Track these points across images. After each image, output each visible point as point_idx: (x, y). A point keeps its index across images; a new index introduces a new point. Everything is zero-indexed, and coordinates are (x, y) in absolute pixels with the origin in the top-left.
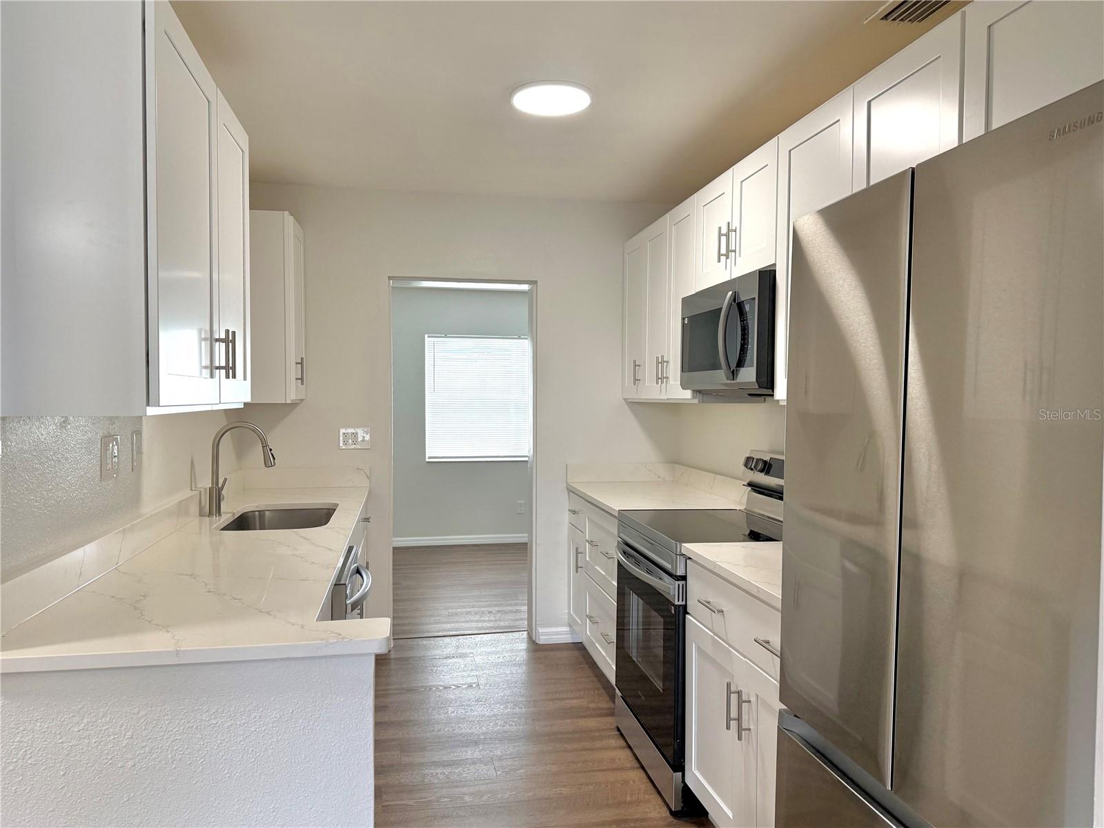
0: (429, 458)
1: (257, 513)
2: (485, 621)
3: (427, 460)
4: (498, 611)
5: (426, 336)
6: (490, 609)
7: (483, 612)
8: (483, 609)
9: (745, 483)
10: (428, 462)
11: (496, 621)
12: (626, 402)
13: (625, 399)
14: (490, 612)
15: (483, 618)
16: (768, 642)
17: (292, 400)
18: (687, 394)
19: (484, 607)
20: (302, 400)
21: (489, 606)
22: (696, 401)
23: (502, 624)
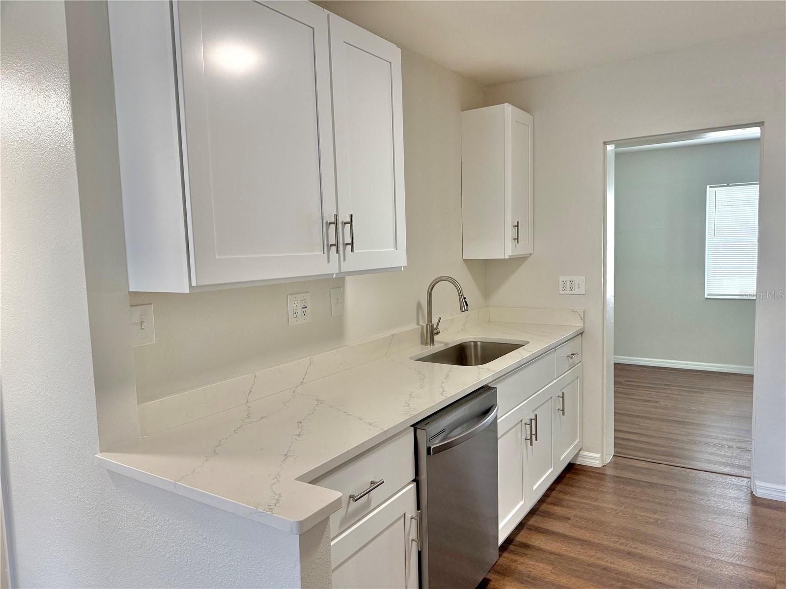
0: (708, 295)
1: (472, 343)
2: (719, 455)
3: (706, 297)
4: (740, 448)
5: (708, 187)
6: (731, 444)
7: (723, 446)
8: (724, 442)
10: (707, 298)
11: (731, 457)
14: (730, 447)
15: (719, 452)
17: (509, 256)
19: (727, 441)
20: (531, 254)
21: (732, 440)
23: (736, 462)
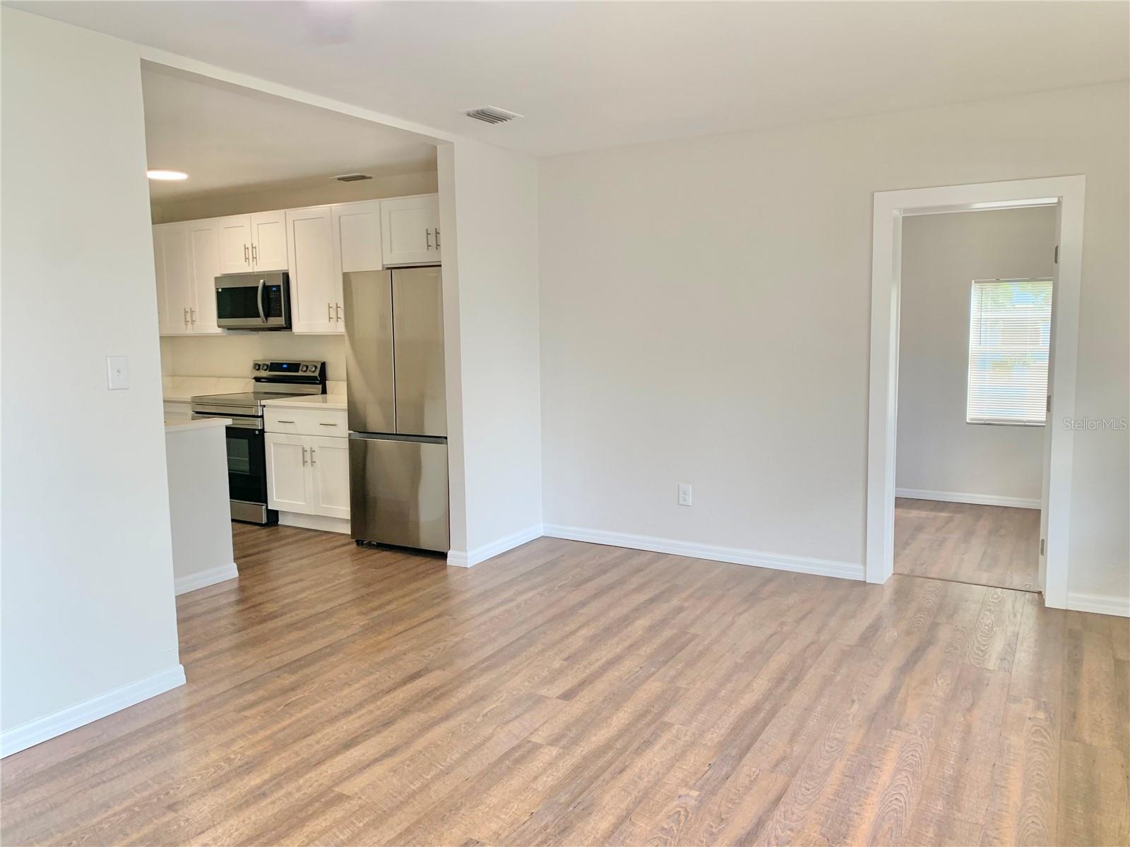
9: (252, 377)
22: (225, 334)
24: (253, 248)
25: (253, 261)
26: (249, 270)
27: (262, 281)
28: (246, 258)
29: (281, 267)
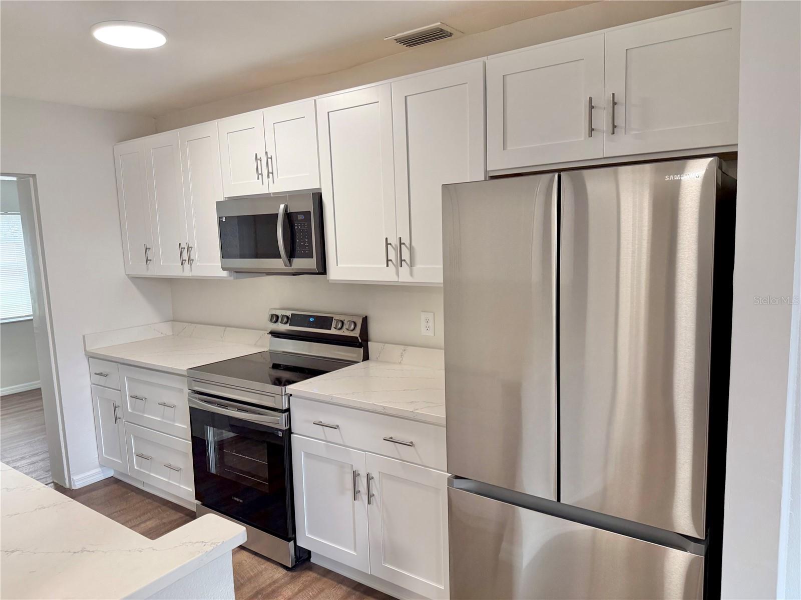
9: (268, 332)
12: (128, 277)
13: (128, 275)
16: (392, 438)
18: (224, 274)
22: (232, 278)
24: (267, 158)
25: (269, 177)
26: (263, 190)
27: (282, 206)
28: (258, 174)
29: (311, 184)
